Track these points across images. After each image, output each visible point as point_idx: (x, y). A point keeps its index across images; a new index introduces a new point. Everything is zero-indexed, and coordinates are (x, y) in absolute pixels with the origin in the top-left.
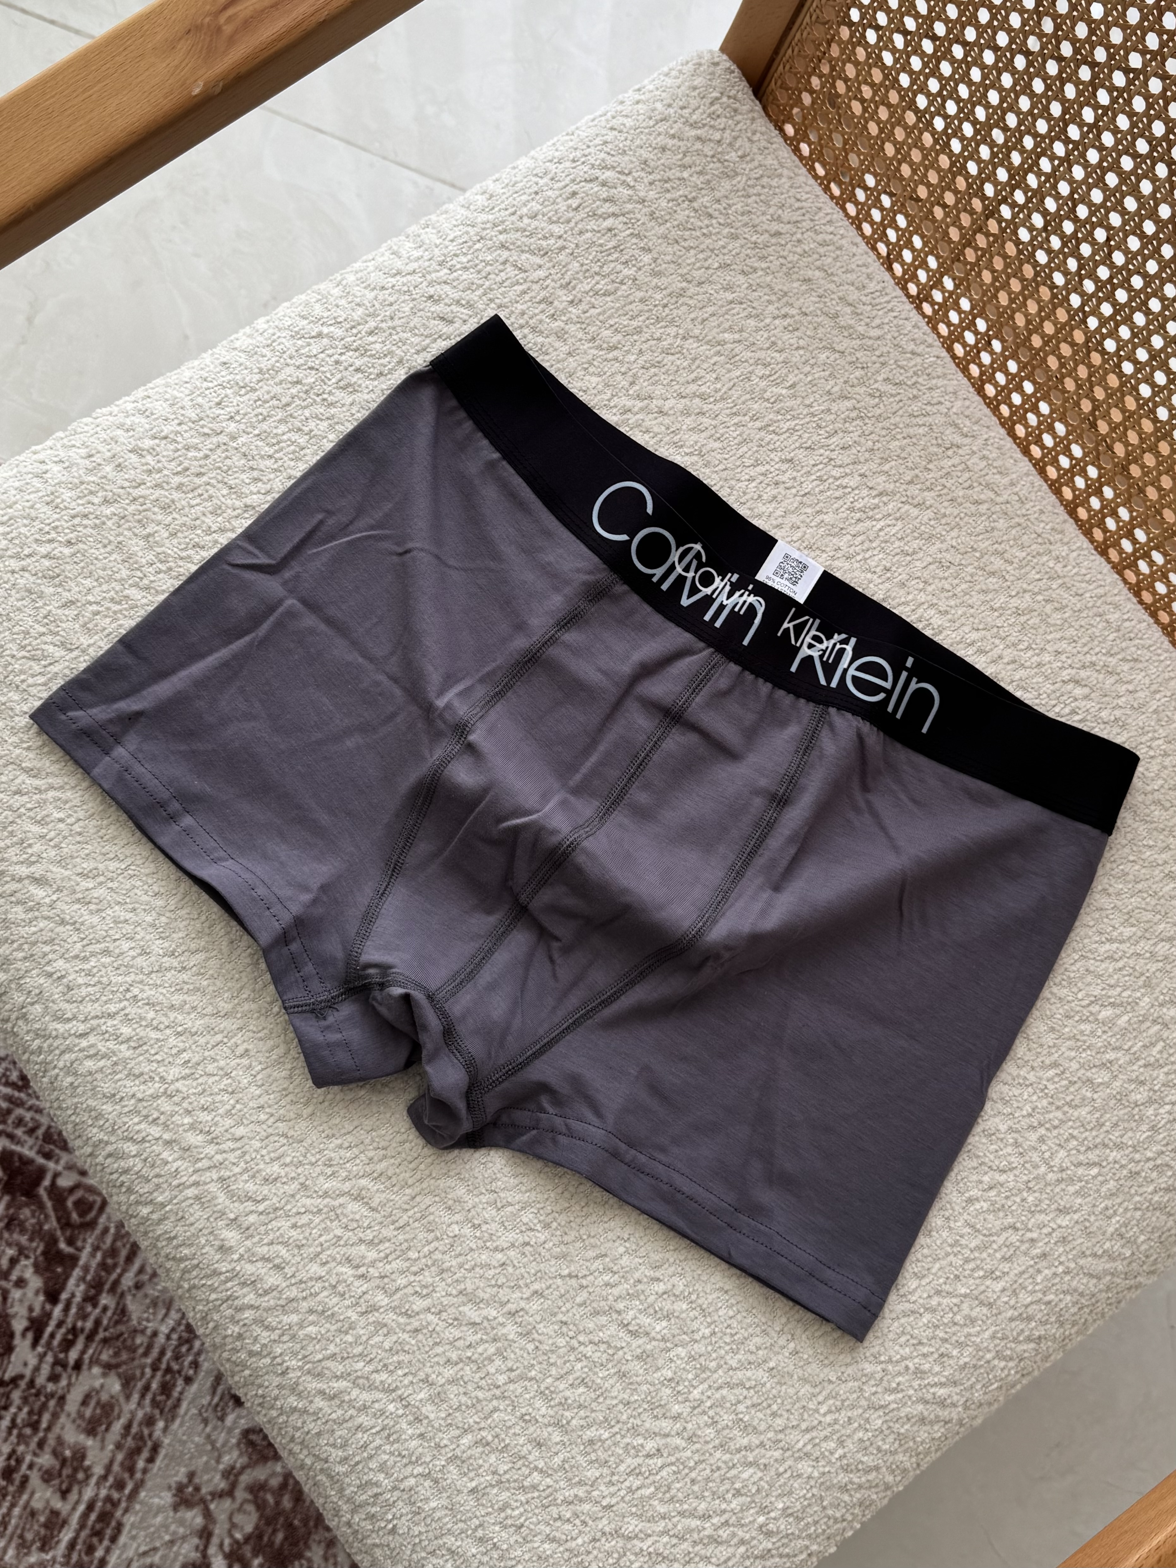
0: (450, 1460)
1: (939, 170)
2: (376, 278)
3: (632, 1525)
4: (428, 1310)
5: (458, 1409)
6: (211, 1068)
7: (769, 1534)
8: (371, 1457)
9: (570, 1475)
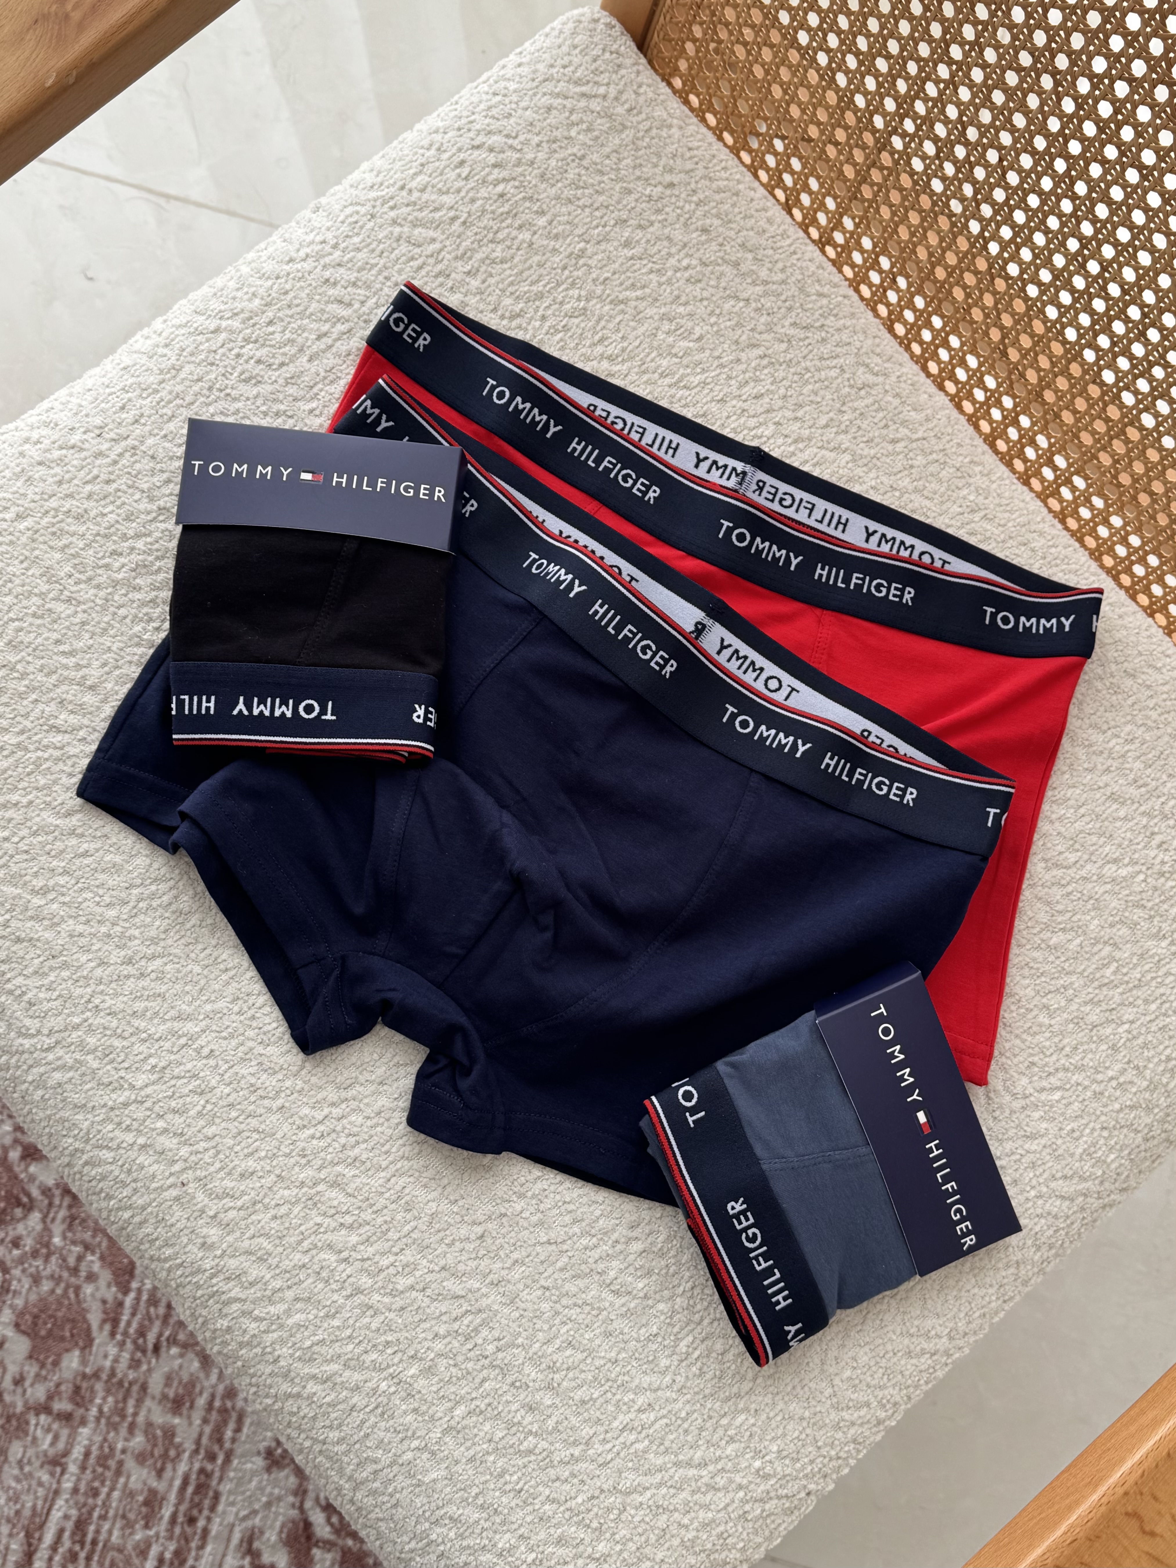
0: (446, 1431)
1: (827, 107)
3: (630, 1479)
4: (412, 1288)
5: (449, 1382)
7: (767, 1477)
8: (367, 1436)
9: (564, 1436)
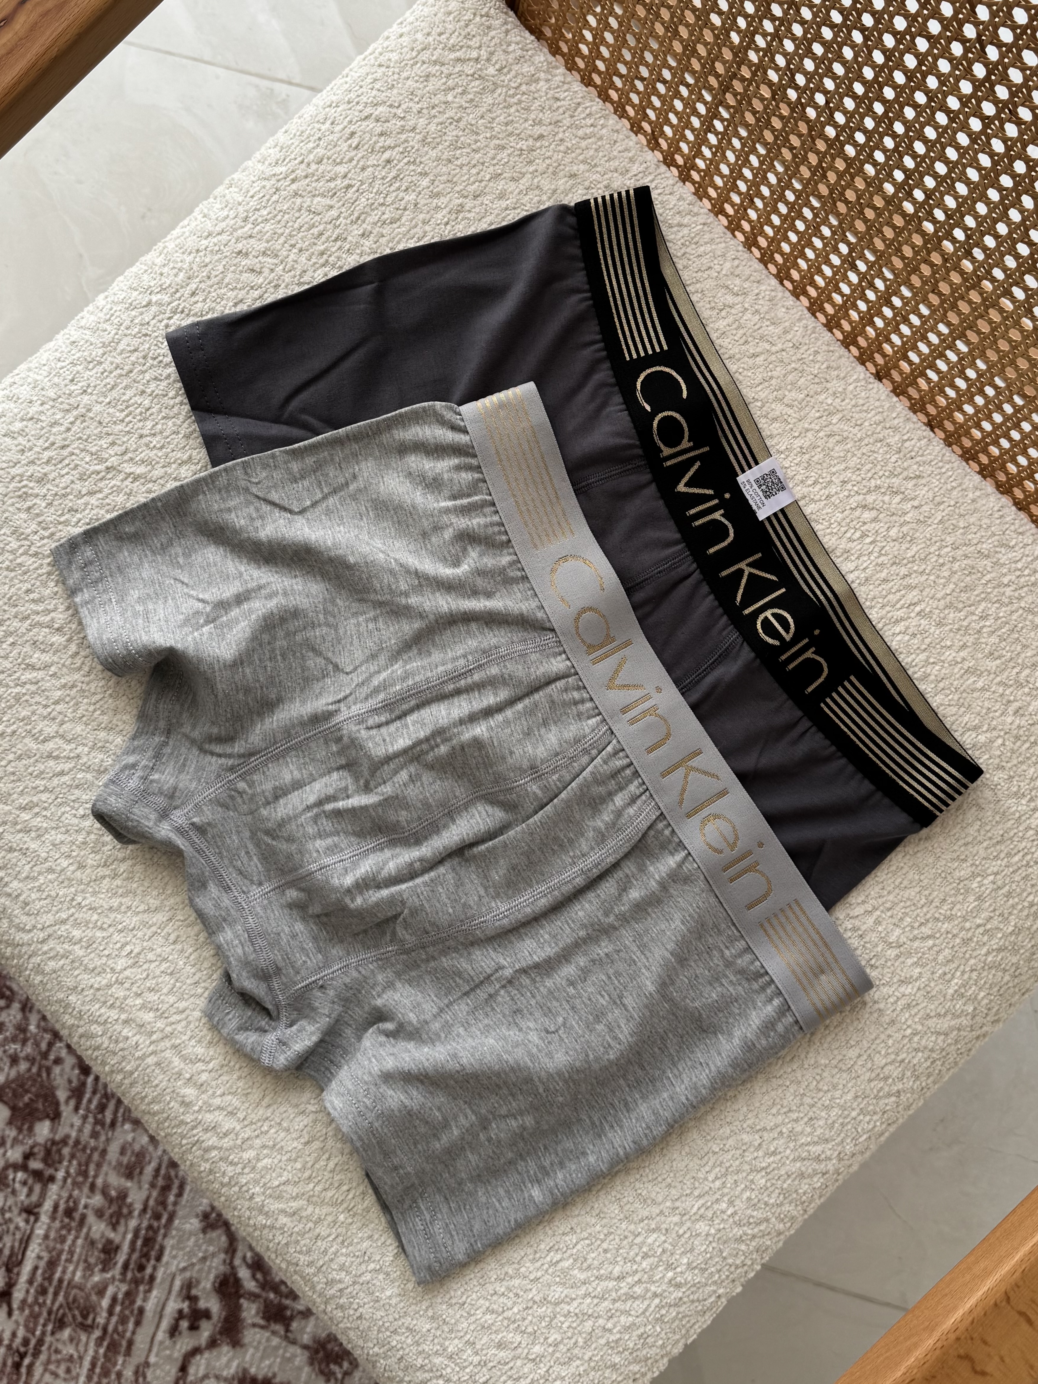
2: (191, 243)
6: (151, 956)
